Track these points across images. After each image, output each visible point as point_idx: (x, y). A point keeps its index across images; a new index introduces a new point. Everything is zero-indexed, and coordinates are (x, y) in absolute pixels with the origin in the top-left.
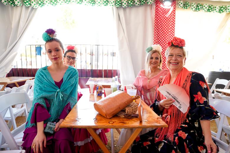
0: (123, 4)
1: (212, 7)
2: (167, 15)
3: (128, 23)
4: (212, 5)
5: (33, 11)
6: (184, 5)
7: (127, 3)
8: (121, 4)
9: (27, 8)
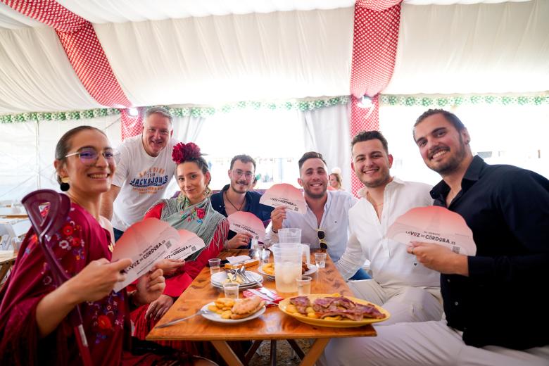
0: (310, 107)
1: (427, 101)
2: (367, 117)
3: (317, 128)
4: (427, 99)
5: (202, 121)
6: (390, 100)
7: (314, 106)
8: (307, 106)
9: (195, 118)
